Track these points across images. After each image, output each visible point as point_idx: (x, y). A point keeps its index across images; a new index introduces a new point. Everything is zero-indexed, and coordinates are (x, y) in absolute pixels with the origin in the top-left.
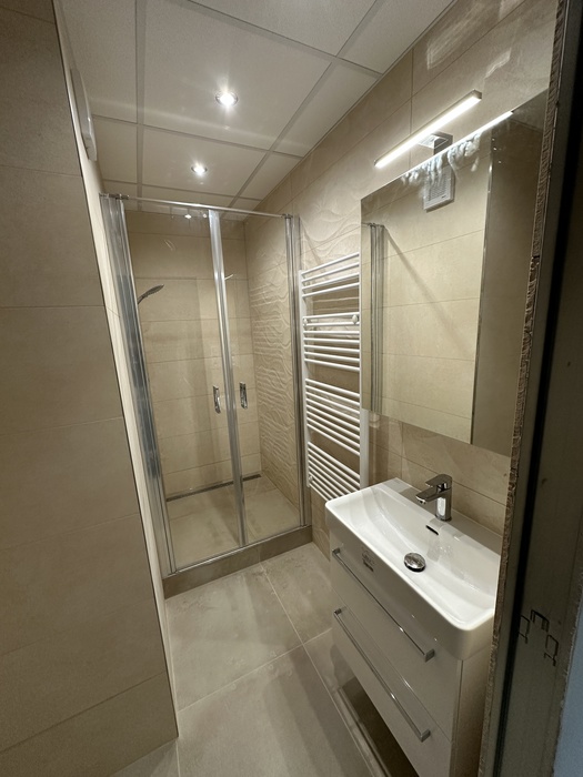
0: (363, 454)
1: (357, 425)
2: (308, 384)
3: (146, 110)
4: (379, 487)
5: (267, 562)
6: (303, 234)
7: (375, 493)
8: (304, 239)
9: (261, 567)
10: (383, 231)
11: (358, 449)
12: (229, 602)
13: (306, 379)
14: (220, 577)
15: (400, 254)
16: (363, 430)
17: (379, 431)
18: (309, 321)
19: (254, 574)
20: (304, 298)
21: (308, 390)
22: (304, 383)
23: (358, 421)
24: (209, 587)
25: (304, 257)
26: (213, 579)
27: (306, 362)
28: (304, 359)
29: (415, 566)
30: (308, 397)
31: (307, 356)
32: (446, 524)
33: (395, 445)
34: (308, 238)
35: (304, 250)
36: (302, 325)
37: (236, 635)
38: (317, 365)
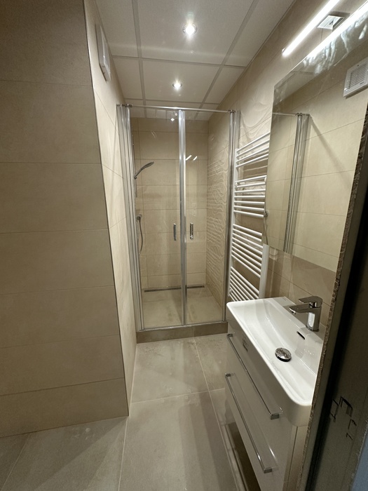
0: (263, 277)
1: (261, 256)
2: (235, 227)
3: (143, 47)
4: (270, 301)
5: (198, 338)
6: (241, 124)
7: (265, 304)
8: (242, 127)
9: (193, 340)
10: (308, 118)
11: (259, 273)
12: (171, 354)
13: (233, 224)
14: (168, 339)
15: (319, 135)
16: (264, 260)
17: (277, 263)
18: (239, 184)
19: (188, 343)
20: (237, 168)
21: (234, 232)
22: (232, 227)
23: (261, 253)
24: (161, 343)
25: (241, 140)
26: (164, 340)
27: (235, 213)
28: (233, 211)
29: (283, 357)
30: (234, 236)
31: (235, 209)
32: (313, 334)
33: (287, 273)
34: (244, 125)
35: (241, 135)
36: (234, 187)
37: (171, 374)
38: (242, 215)
